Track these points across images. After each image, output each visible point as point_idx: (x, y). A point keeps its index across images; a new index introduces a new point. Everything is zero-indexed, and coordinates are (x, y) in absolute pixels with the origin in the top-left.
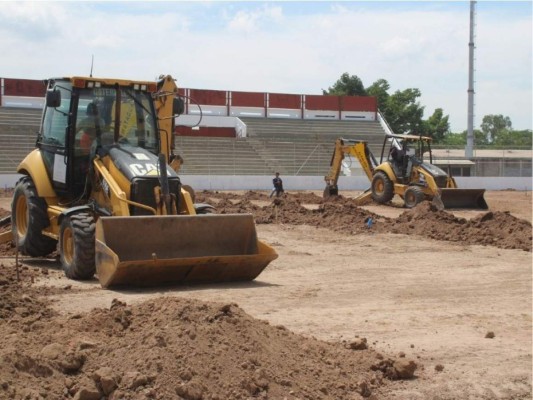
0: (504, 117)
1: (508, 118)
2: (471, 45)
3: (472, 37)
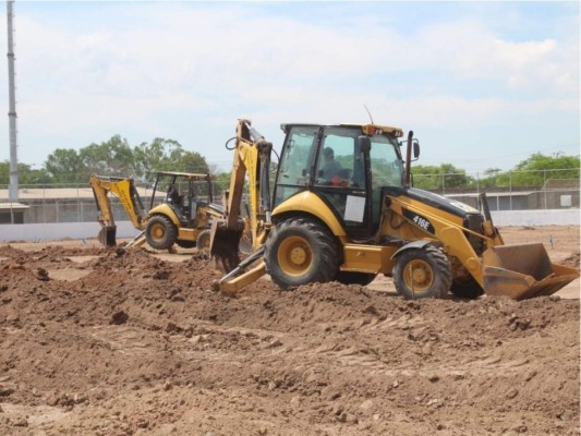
2: (11, 55)
3: (11, 45)
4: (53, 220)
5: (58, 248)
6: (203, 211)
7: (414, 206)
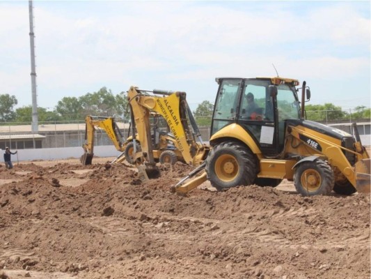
0: (11, 96)
1: (13, 97)
2: (32, 34)
3: (32, 27)
4: (62, 145)
5: (66, 164)
6: (164, 138)
7: (307, 133)
